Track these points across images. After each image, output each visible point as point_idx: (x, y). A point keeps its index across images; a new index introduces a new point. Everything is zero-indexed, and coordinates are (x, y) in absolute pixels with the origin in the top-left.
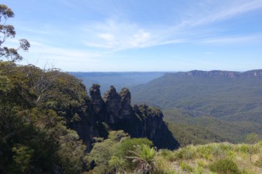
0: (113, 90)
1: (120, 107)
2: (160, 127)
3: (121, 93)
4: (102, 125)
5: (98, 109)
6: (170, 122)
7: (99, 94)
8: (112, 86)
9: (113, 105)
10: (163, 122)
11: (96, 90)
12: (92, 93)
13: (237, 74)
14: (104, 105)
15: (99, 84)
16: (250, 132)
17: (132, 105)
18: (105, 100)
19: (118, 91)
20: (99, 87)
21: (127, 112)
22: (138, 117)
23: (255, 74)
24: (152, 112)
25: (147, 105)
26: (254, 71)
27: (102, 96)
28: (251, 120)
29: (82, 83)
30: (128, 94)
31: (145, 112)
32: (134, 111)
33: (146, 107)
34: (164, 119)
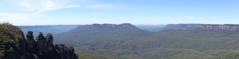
0: (41, 35)
1: (46, 46)
2: (72, 57)
3: (47, 37)
4: (33, 57)
5: (31, 46)
6: (79, 54)
7: (33, 37)
8: (40, 32)
9: (41, 44)
10: (75, 54)
11: (30, 34)
12: (28, 36)
13: (116, 26)
14: (35, 44)
15: (32, 31)
16: (122, 55)
17: (54, 43)
18: (36, 41)
19: (45, 35)
20: (33, 33)
21: (50, 49)
22: (58, 51)
23: (124, 25)
24: (67, 48)
25: (64, 44)
26: (123, 24)
27: (35, 38)
28: (122, 48)
29: (22, 30)
30: (51, 37)
31: (62, 48)
32: (55, 48)
33: (63, 45)
34: (75, 53)
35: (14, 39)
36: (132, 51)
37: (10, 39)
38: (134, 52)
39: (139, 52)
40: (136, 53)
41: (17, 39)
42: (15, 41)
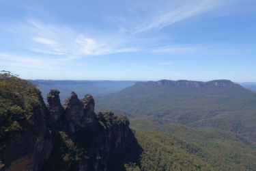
0: (74, 98)
1: (83, 115)
2: (126, 136)
3: (84, 99)
4: (60, 136)
5: (56, 117)
6: (137, 130)
7: (59, 100)
8: (73, 93)
9: (73, 112)
10: (130, 130)
11: (55, 96)
12: (49, 99)
13: (201, 84)
14: (63, 113)
15: (59, 90)
16: (212, 137)
17: (97, 111)
18: (65, 107)
19: (81, 97)
20: (59, 93)
21: (90, 120)
22: (102, 123)
23: (216, 84)
24: (118, 119)
25: (113, 112)
26: (215, 81)
27: (63, 103)
28: (213, 126)
29: (38, 88)
30: (91, 101)
31: (110, 119)
32: (99, 119)
33: (111, 114)
34: (131, 127)
35: (21, 105)
36: (232, 133)
37: (12, 105)
38: (237, 137)
39: (247, 138)
40: (241, 139)
41: (27, 105)
42: (23, 108)
